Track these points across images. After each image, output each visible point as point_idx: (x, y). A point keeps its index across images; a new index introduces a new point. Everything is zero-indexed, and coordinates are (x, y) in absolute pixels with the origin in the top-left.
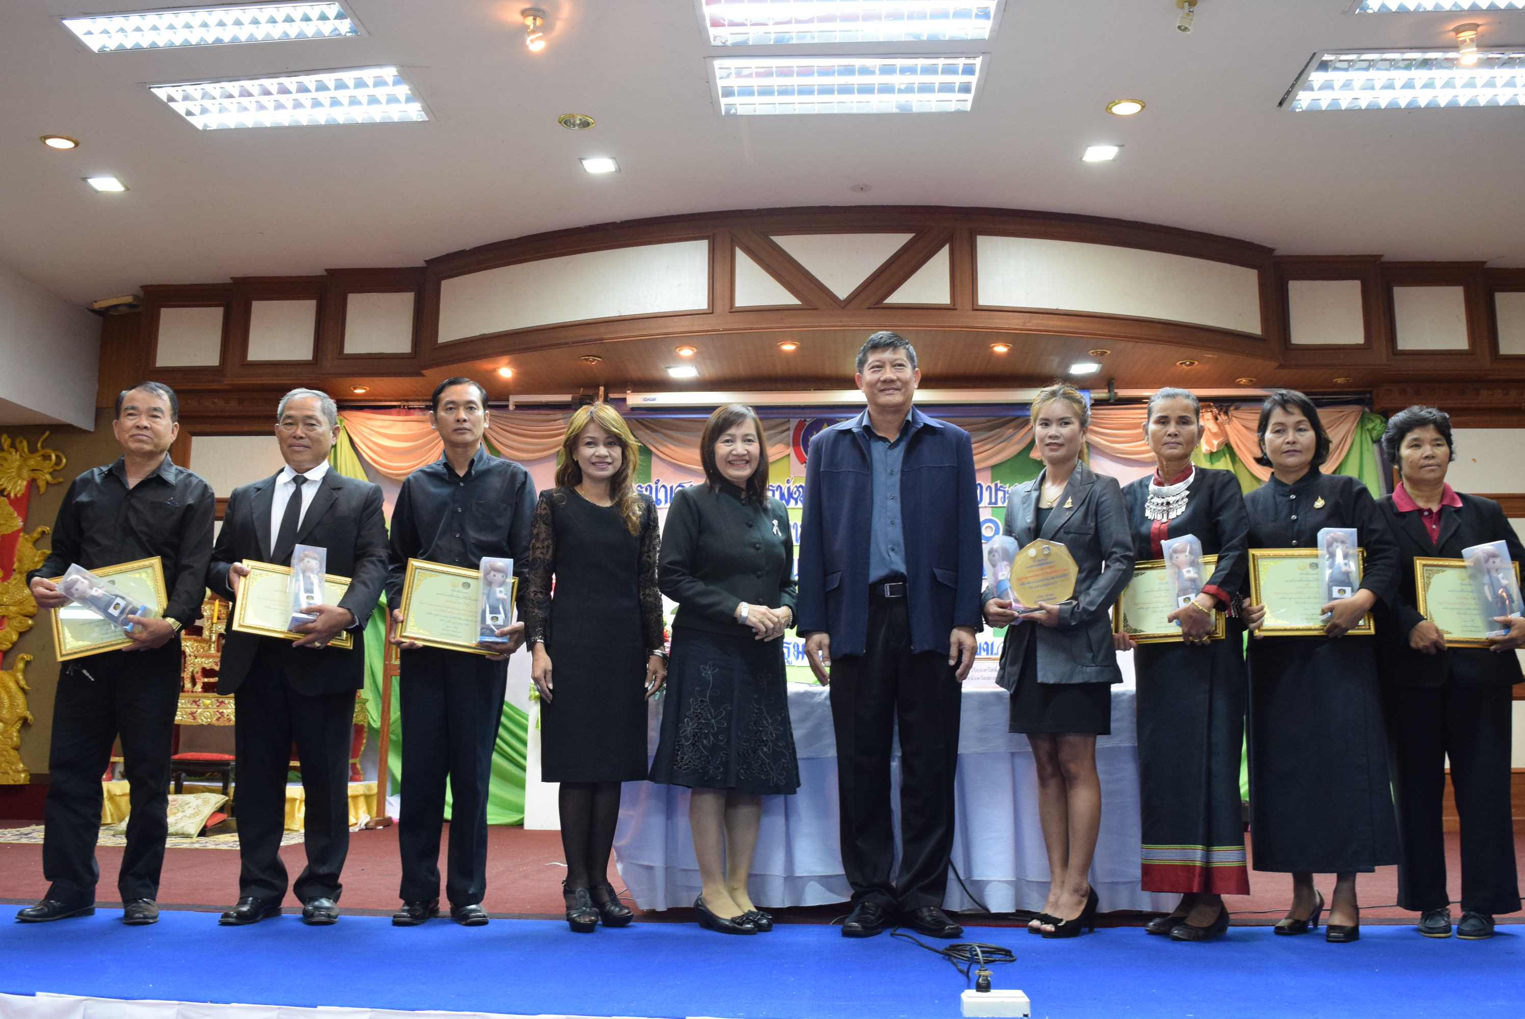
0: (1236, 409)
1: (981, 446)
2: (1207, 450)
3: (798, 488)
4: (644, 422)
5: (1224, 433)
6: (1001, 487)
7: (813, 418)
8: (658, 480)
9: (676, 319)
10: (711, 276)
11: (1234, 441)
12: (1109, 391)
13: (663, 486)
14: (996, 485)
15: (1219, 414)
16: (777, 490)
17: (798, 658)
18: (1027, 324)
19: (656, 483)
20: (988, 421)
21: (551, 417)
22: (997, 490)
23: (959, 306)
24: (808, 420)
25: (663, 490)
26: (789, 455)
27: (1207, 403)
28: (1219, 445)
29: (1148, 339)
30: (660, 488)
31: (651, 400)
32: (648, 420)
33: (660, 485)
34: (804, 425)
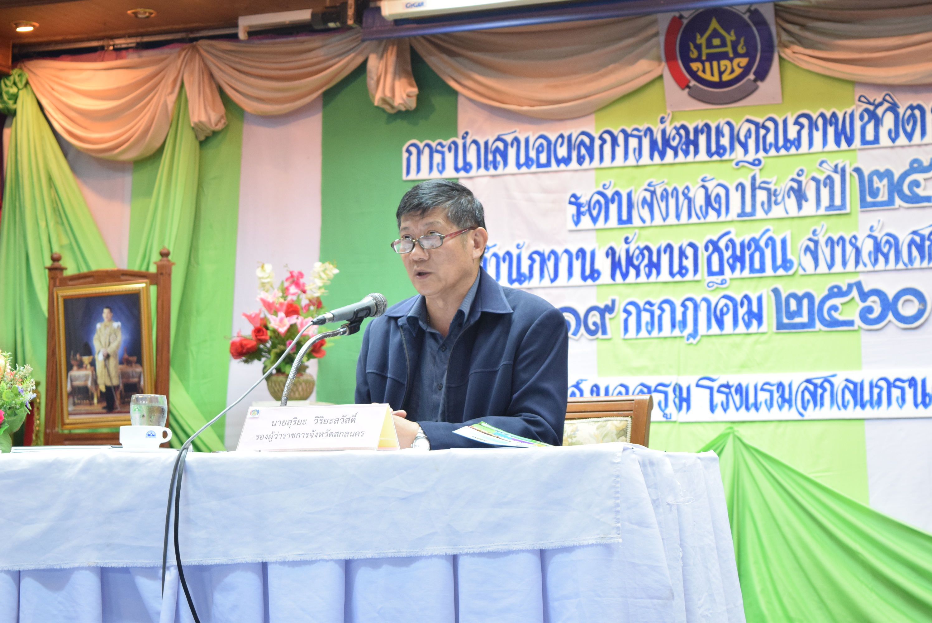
3: (677, 129)
7: (693, 11)
8: (467, 133)
13: (475, 142)
16: (645, 135)
17: (680, 408)
19: (464, 138)
24: (686, 14)
25: (473, 147)
26: (661, 77)
30: (470, 145)
31: (417, 6)
32: (442, 36)
33: (469, 140)
34: (682, 24)
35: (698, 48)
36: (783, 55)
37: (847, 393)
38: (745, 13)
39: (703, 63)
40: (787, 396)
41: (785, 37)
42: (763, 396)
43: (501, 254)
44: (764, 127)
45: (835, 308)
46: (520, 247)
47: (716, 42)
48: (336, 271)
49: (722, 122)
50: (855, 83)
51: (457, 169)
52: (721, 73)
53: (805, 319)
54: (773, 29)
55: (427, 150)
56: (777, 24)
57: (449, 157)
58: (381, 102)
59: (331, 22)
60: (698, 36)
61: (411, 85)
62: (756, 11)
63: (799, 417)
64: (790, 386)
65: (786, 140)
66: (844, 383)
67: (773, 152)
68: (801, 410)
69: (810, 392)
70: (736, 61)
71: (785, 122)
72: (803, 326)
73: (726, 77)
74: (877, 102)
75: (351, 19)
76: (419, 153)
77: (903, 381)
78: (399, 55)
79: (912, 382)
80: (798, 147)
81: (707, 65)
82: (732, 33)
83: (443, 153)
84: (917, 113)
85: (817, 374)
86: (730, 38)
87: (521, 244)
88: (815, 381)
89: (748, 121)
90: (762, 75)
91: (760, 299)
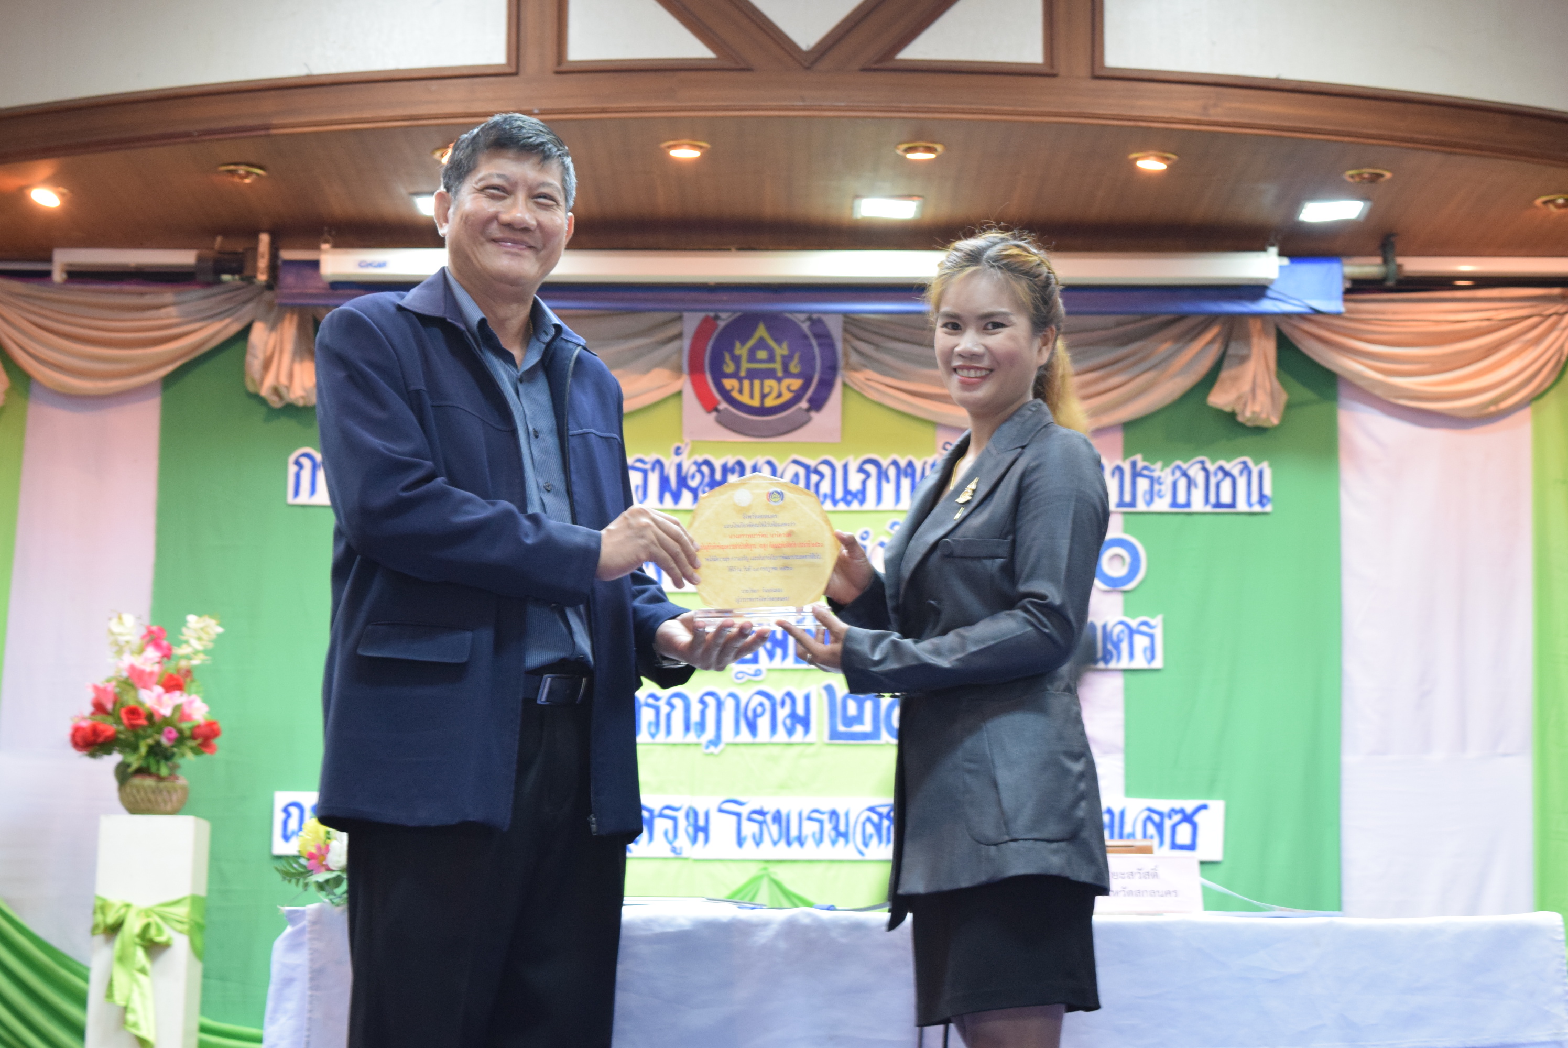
1: (1103, 379)
3: (698, 465)
6: (1145, 468)
7: (734, 312)
12: (1386, 262)
14: (1134, 465)
16: (653, 469)
17: (694, 840)
18: (1212, 111)
20: (1119, 324)
21: (148, 300)
22: (1135, 475)
23: (1062, 68)
24: (723, 315)
26: (679, 393)
31: (376, 266)
34: (716, 326)
35: (737, 360)
36: (848, 381)
38: (803, 322)
39: (740, 380)
40: (842, 828)
41: (854, 358)
42: (810, 828)
44: (817, 472)
47: (762, 354)
48: (220, 630)
49: (761, 460)
50: (936, 425)
52: (764, 396)
53: (867, 727)
54: (839, 346)
56: (845, 340)
58: (271, 391)
59: (226, 272)
60: (738, 345)
62: (820, 321)
63: (858, 857)
64: (847, 815)
65: (847, 492)
67: (828, 505)
68: (862, 848)
69: (874, 824)
70: (786, 382)
71: (845, 467)
72: (865, 736)
73: (770, 402)
75: (262, 273)
76: (316, 467)
78: (300, 328)
80: (862, 502)
81: (746, 383)
82: (785, 345)
85: (884, 801)
86: (781, 350)
88: (880, 810)
89: (796, 462)
90: (817, 404)
91: (807, 699)
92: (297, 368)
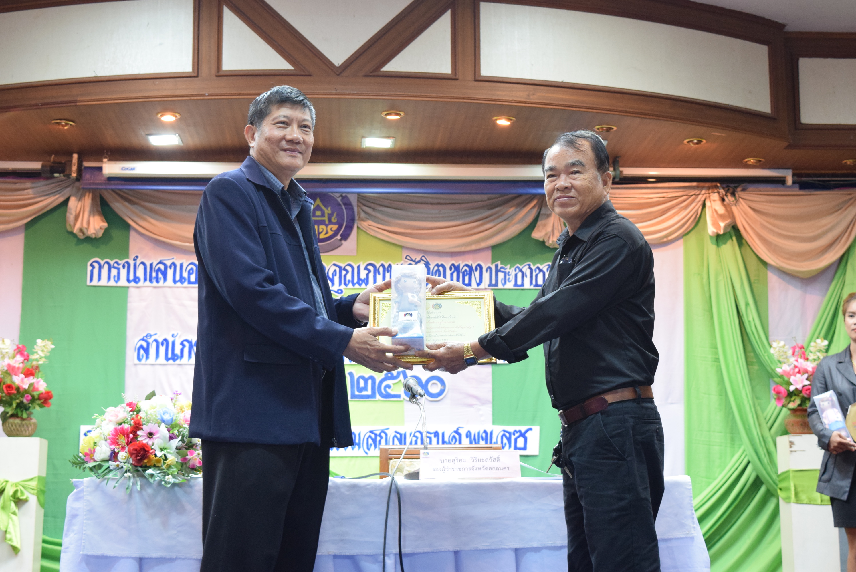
0: (744, 190)
1: (482, 225)
2: (713, 232)
4: (119, 192)
5: (730, 214)
6: (502, 268)
8: (137, 257)
9: (157, 81)
10: (196, 36)
11: (741, 223)
13: (143, 263)
14: (497, 266)
15: (726, 195)
18: (532, 97)
19: (134, 260)
20: (489, 199)
21: (18, 186)
22: (497, 271)
23: (460, 76)
25: (142, 267)
27: (714, 184)
28: (725, 227)
29: (657, 116)
30: (139, 265)
31: (130, 170)
32: (126, 191)
33: (138, 262)
36: (360, 226)
37: (396, 439)
38: (338, 197)
40: (357, 441)
41: (363, 215)
43: (160, 340)
44: (345, 269)
45: (389, 386)
46: (174, 336)
47: (318, 213)
48: (53, 347)
50: (402, 247)
51: (128, 281)
52: (319, 233)
53: (369, 392)
54: (356, 209)
55: (106, 267)
56: (358, 206)
57: (123, 272)
58: (78, 230)
59: (57, 173)
61: (103, 221)
62: (346, 197)
63: (365, 455)
64: (359, 435)
65: (359, 279)
66: (394, 434)
67: (350, 286)
68: (367, 450)
69: (372, 439)
70: (330, 226)
71: (359, 267)
72: (368, 397)
73: (322, 236)
74: (416, 260)
75: (74, 173)
76: (100, 267)
77: (431, 433)
78: (93, 200)
79: (436, 434)
80: (367, 284)
82: (329, 209)
83: (118, 269)
84: (441, 269)
85: (377, 428)
86: (328, 211)
87: (175, 334)
88: (376, 432)
89: (334, 265)
90: (345, 237)
92: (92, 219)
